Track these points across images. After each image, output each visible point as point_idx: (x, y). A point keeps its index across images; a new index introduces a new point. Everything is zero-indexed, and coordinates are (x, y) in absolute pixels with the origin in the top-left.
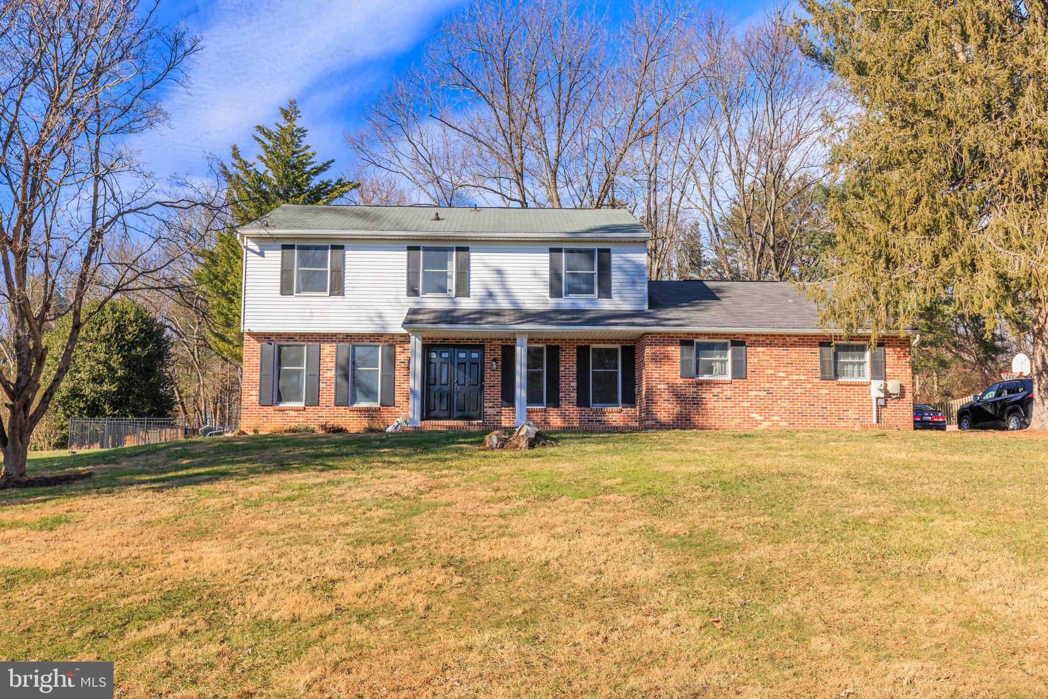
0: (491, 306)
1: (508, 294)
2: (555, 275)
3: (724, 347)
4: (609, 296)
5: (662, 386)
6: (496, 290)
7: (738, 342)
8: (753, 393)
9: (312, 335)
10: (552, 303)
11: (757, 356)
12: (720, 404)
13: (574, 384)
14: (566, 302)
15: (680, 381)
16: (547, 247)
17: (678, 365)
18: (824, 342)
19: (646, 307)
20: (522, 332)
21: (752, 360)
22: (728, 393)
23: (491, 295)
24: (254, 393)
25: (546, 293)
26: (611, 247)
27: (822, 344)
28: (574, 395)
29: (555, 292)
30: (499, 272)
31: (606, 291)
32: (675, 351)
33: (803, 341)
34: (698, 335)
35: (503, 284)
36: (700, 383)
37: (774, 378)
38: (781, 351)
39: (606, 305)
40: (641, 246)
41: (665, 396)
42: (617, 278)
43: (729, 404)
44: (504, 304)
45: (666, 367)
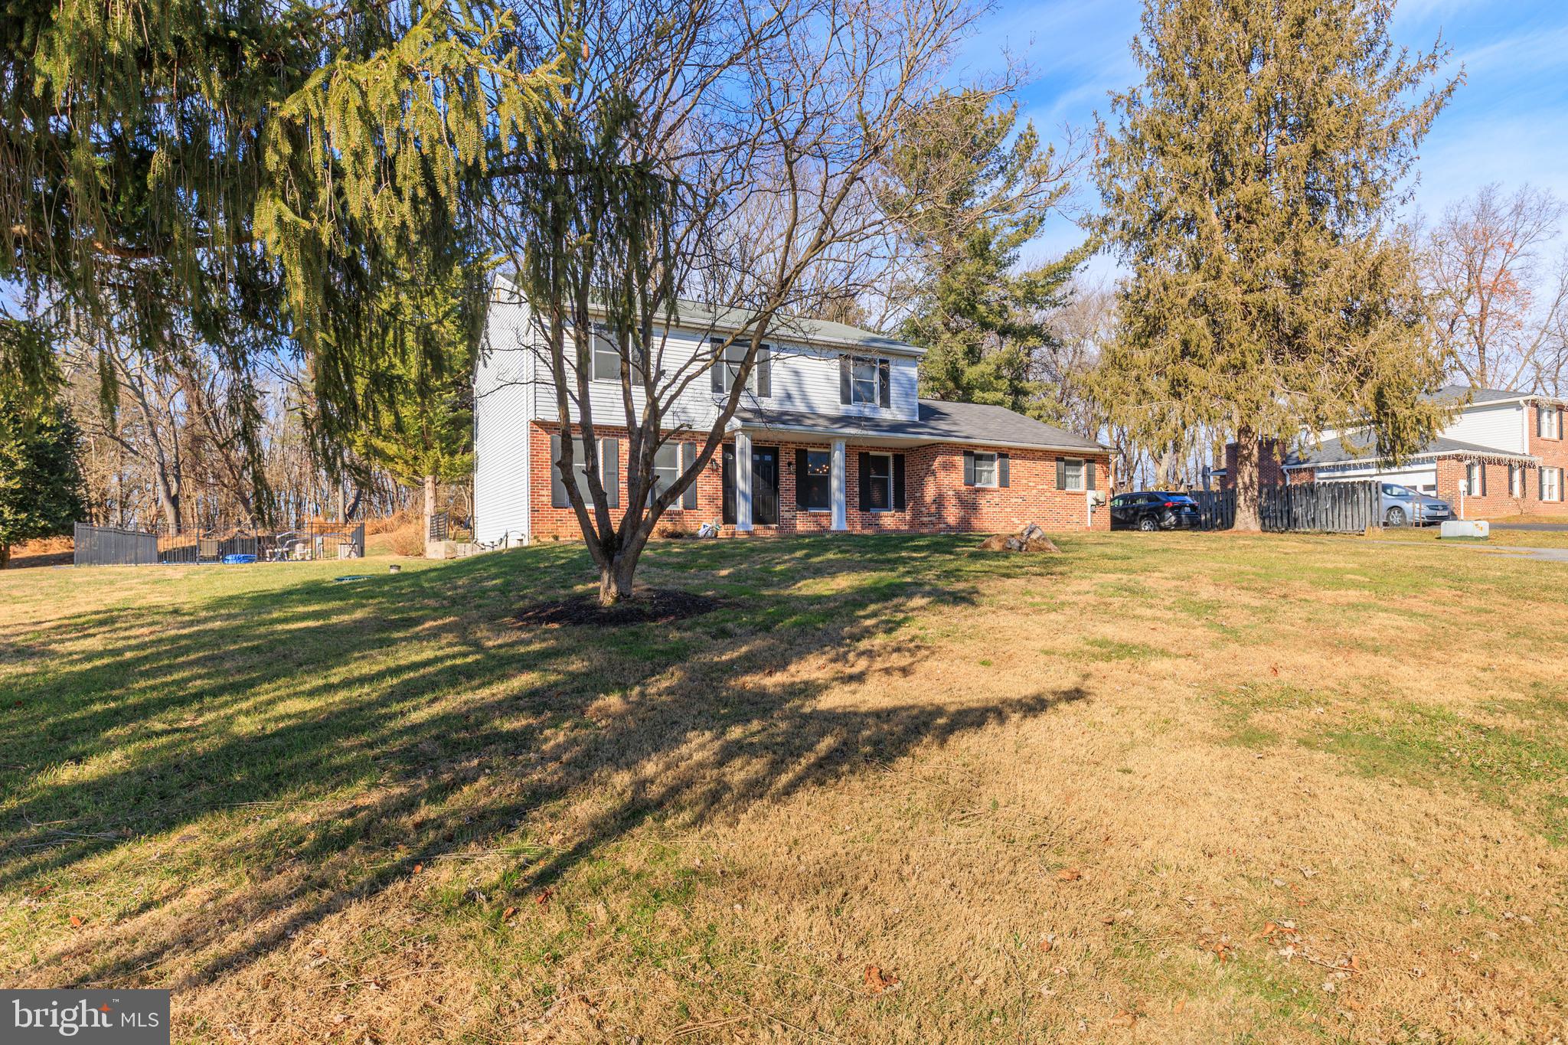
0: (788, 407)
1: (804, 397)
2: (845, 381)
3: (991, 458)
4: (888, 407)
5: (951, 493)
6: (794, 391)
7: (1004, 454)
8: (1014, 500)
9: (608, 428)
10: (843, 409)
11: (1017, 467)
12: (991, 510)
13: (857, 489)
14: (853, 409)
15: (964, 488)
16: (836, 353)
17: (962, 474)
18: (1060, 457)
19: (917, 419)
20: (842, 437)
21: (1012, 471)
22: (997, 500)
23: (789, 397)
24: (544, 492)
25: (838, 399)
26: (890, 358)
27: (1058, 459)
28: (857, 499)
29: (846, 400)
30: (796, 373)
31: (886, 401)
32: (960, 460)
33: (1046, 455)
34: (977, 446)
35: (800, 385)
36: (978, 490)
37: (1028, 488)
38: (1028, 464)
39: (886, 415)
40: (912, 361)
41: (954, 501)
42: (894, 391)
43: (997, 509)
44: (801, 407)
45: (953, 475)
